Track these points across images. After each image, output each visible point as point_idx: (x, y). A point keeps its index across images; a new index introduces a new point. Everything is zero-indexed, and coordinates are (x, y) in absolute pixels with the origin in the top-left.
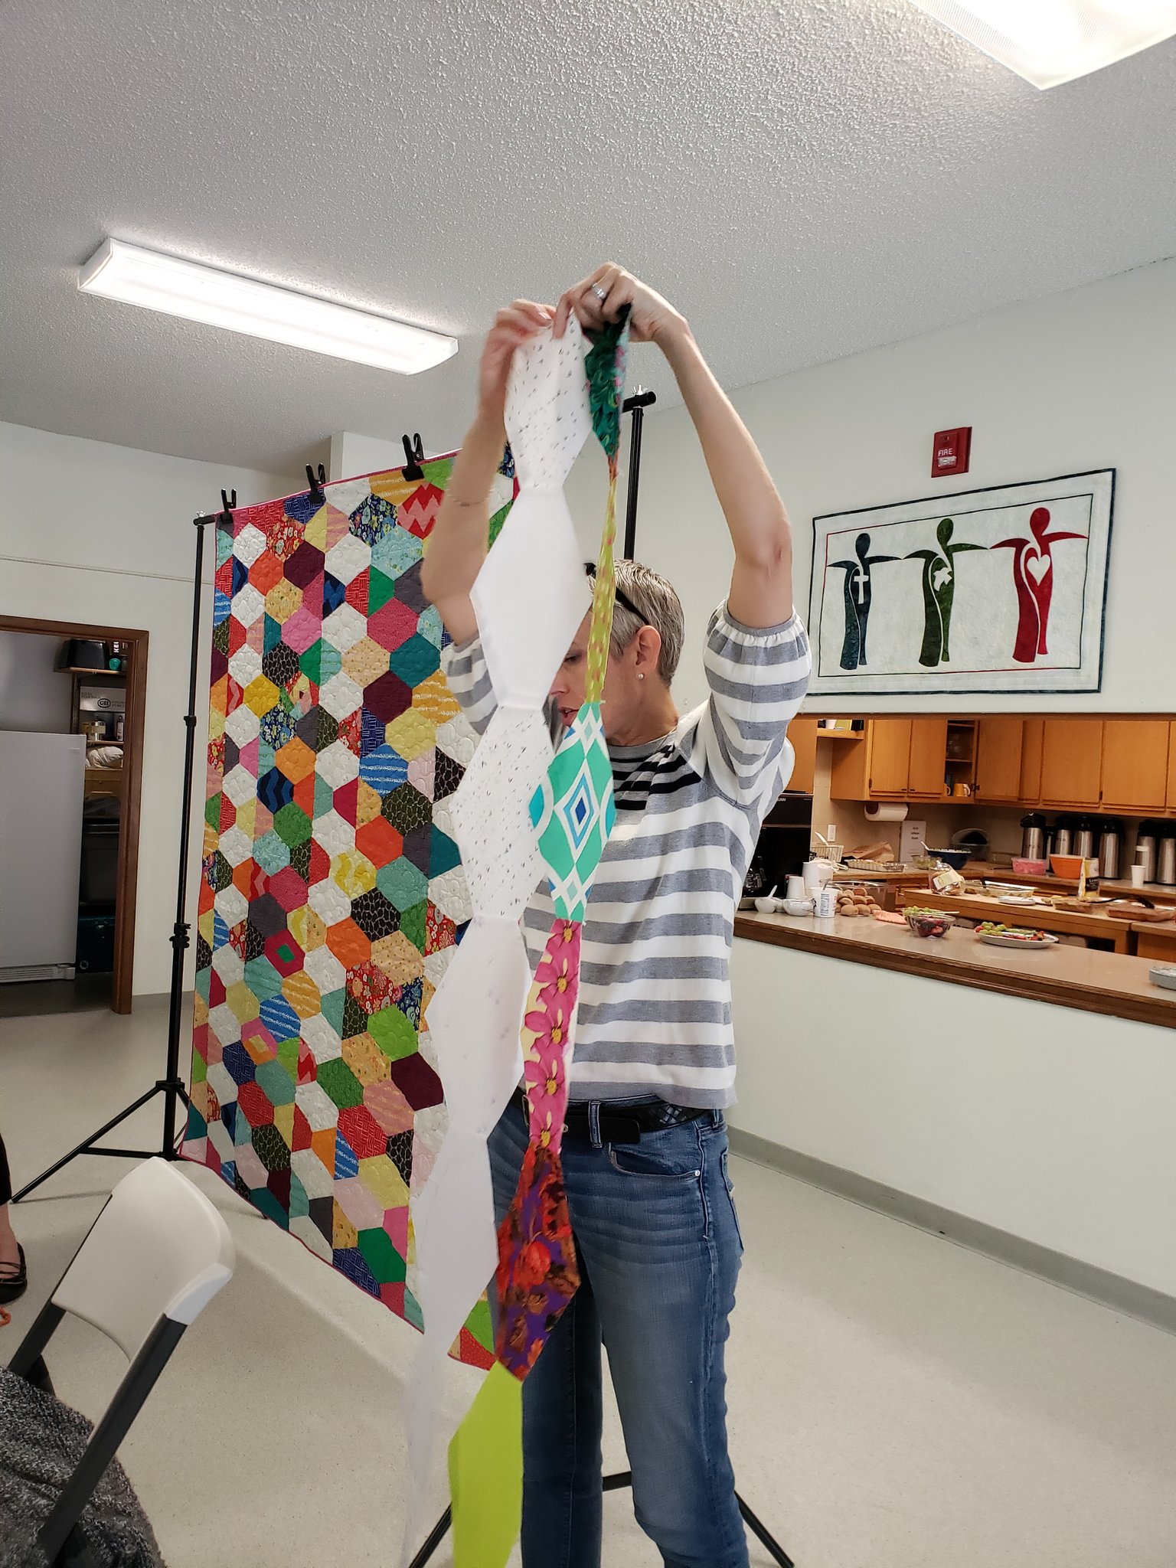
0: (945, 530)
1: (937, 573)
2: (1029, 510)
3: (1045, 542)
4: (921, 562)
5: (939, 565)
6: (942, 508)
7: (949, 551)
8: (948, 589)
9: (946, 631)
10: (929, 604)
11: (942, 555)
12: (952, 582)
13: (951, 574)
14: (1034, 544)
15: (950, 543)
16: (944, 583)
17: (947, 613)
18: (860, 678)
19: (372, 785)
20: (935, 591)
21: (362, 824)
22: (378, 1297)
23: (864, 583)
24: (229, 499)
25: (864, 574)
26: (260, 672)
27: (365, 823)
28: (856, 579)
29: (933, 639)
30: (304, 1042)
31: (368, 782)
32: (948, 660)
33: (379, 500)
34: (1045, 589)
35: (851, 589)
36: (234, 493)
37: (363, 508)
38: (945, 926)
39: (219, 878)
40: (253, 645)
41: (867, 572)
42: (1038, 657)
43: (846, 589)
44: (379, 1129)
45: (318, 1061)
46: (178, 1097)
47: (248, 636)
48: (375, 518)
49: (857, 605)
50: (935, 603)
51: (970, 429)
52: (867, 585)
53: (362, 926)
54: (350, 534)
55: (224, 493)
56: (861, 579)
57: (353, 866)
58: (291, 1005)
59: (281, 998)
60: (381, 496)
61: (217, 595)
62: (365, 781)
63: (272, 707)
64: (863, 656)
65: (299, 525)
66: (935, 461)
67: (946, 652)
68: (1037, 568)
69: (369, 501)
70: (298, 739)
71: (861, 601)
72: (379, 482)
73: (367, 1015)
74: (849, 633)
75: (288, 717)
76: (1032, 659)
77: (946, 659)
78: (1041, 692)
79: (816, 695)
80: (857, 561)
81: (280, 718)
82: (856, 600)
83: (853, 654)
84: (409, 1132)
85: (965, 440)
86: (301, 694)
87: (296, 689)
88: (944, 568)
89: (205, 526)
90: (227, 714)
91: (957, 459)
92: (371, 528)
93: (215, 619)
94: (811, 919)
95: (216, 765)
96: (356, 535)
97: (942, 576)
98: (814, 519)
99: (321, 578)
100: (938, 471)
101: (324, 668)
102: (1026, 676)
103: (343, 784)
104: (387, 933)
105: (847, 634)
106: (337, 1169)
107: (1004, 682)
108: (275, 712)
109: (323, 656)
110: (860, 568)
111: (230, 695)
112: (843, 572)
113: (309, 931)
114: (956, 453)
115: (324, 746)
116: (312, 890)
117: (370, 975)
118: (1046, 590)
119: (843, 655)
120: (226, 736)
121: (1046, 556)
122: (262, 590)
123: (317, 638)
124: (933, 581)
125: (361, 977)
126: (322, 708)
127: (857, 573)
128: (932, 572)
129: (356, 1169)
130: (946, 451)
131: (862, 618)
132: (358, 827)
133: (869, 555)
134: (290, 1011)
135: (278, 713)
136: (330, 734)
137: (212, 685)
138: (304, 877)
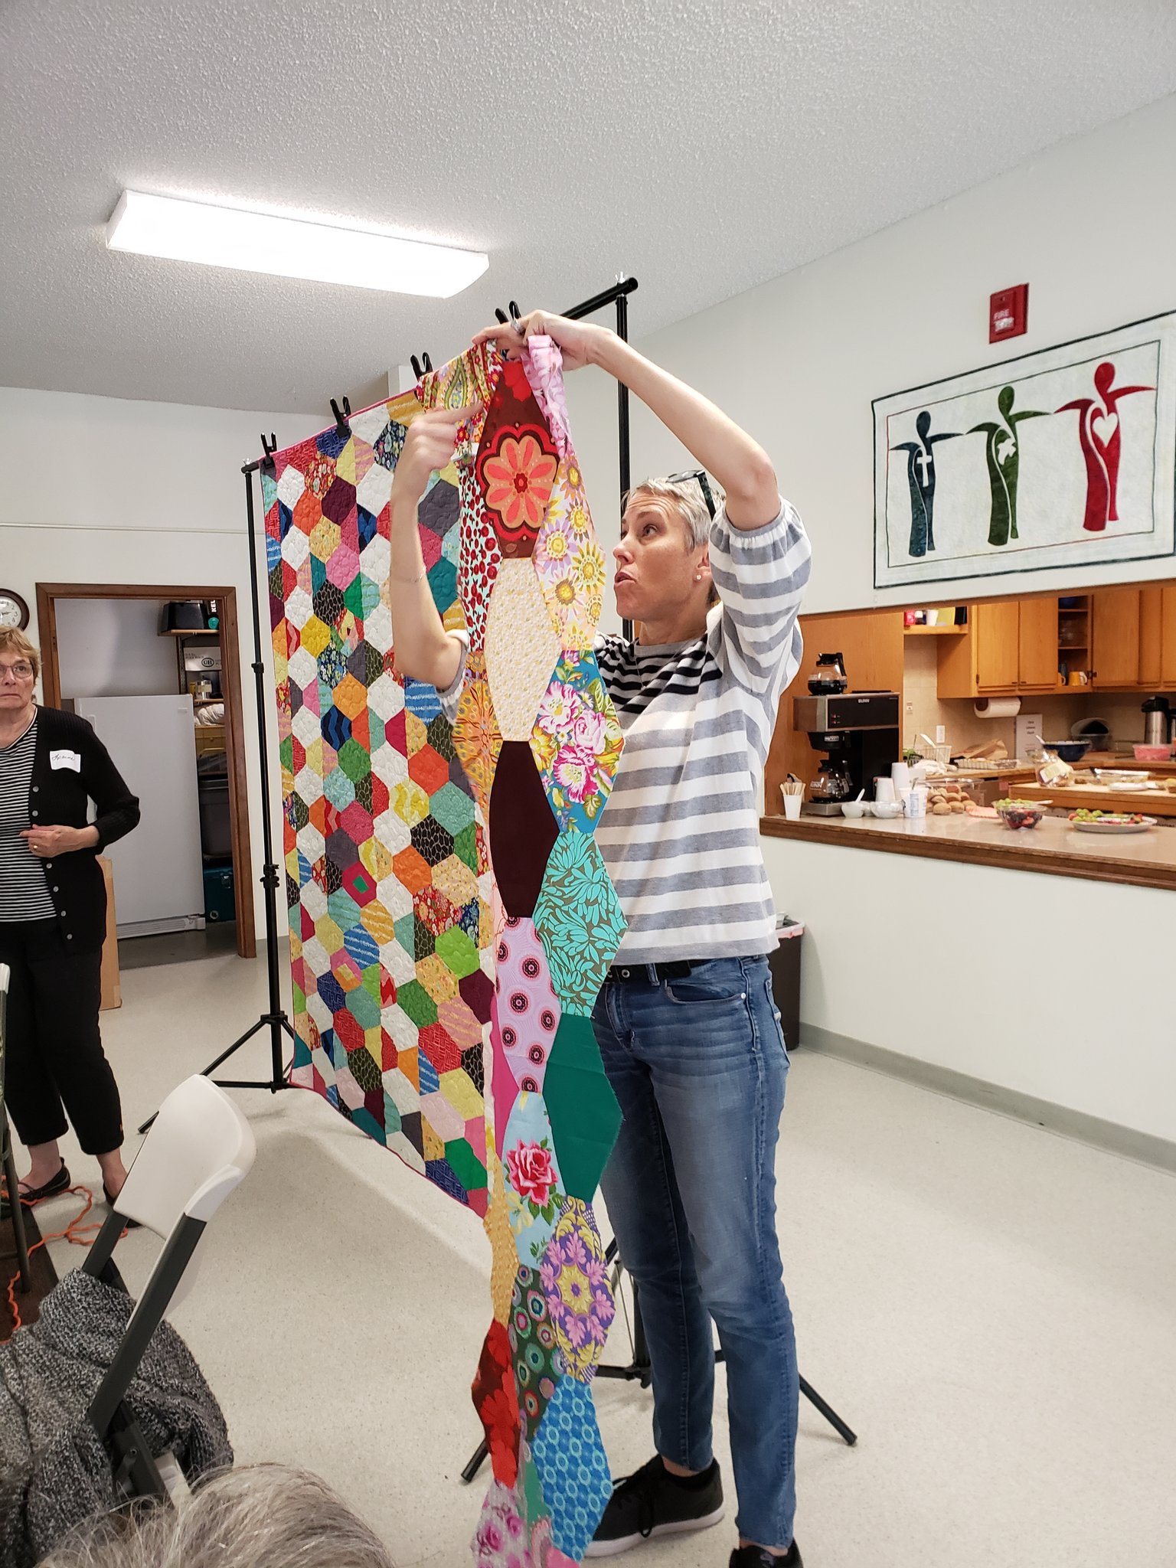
0: (1007, 398)
1: (1000, 446)
2: (1093, 367)
3: (1110, 400)
4: (983, 435)
5: (1002, 437)
6: (1001, 377)
7: (1011, 421)
8: (1013, 461)
9: (1013, 506)
10: (995, 479)
11: (1004, 426)
12: (1016, 454)
13: (1015, 445)
14: (1099, 403)
15: (1012, 412)
16: (1008, 456)
17: (1013, 487)
18: (931, 564)
19: (418, 714)
20: (1000, 465)
21: (412, 754)
22: (466, 1203)
23: (928, 465)
24: (270, 444)
25: (928, 454)
26: (312, 611)
27: (415, 753)
28: (919, 460)
29: (1000, 517)
30: (384, 968)
31: (413, 712)
32: (1017, 537)
33: (398, 425)
34: (1112, 451)
35: (915, 471)
36: (273, 437)
37: (385, 435)
38: (1035, 816)
39: (298, 817)
40: (303, 586)
41: (929, 452)
42: (1109, 524)
43: (910, 472)
44: (453, 1044)
45: (397, 985)
46: (283, 1029)
47: (299, 578)
48: (396, 445)
49: (921, 488)
50: (1000, 479)
51: (1026, 287)
52: (930, 466)
53: (422, 853)
54: (375, 464)
55: (263, 438)
56: (924, 460)
57: (409, 795)
58: (370, 933)
59: (360, 927)
60: (399, 421)
61: (269, 540)
62: (411, 711)
63: (325, 647)
64: (931, 541)
65: (331, 460)
66: (992, 326)
67: (1014, 528)
68: (1104, 429)
69: (389, 427)
70: (350, 675)
71: (926, 483)
72: (396, 407)
73: (434, 937)
74: (917, 518)
75: (339, 654)
76: (1101, 527)
77: (1015, 535)
78: (1114, 561)
79: (887, 587)
80: (919, 442)
81: (333, 656)
82: (921, 483)
83: (921, 540)
84: (479, 1045)
85: (1022, 297)
86: (349, 630)
87: (344, 626)
88: (1007, 441)
89: (252, 473)
90: (289, 657)
91: (1015, 321)
92: (394, 455)
93: (269, 564)
94: (901, 820)
95: (284, 709)
96: (381, 464)
97: (1006, 449)
98: (873, 402)
99: (354, 510)
100: (996, 336)
101: (365, 603)
102: (1098, 545)
103: (392, 715)
104: (444, 858)
105: (914, 520)
106: (422, 1085)
107: (1076, 556)
108: (328, 651)
109: (363, 590)
110: (923, 449)
111: (289, 639)
112: (906, 454)
113: (378, 862)
114: (1013, 314)
115: (373, 680)
116: (376, 821)
117: (433, 898)
118: (1114, 452)
119: (911, 543)
120: (289, 679)
121: (1113, 415)
122: (306, 530)
123: (357, 572)
124: (997, 454)
125: (425, 901)
126: (367, 643)
127: (920, 454)
128: (996, 445)
129: (437, 1084)
130: (1003, 313)
131: (927, 500)
132: (409, 757)
133: (929, 434)
134: (369, 939)
135: (331, 651)
136: (377, 668)
137: (273, 630)
138: (368, 810)
